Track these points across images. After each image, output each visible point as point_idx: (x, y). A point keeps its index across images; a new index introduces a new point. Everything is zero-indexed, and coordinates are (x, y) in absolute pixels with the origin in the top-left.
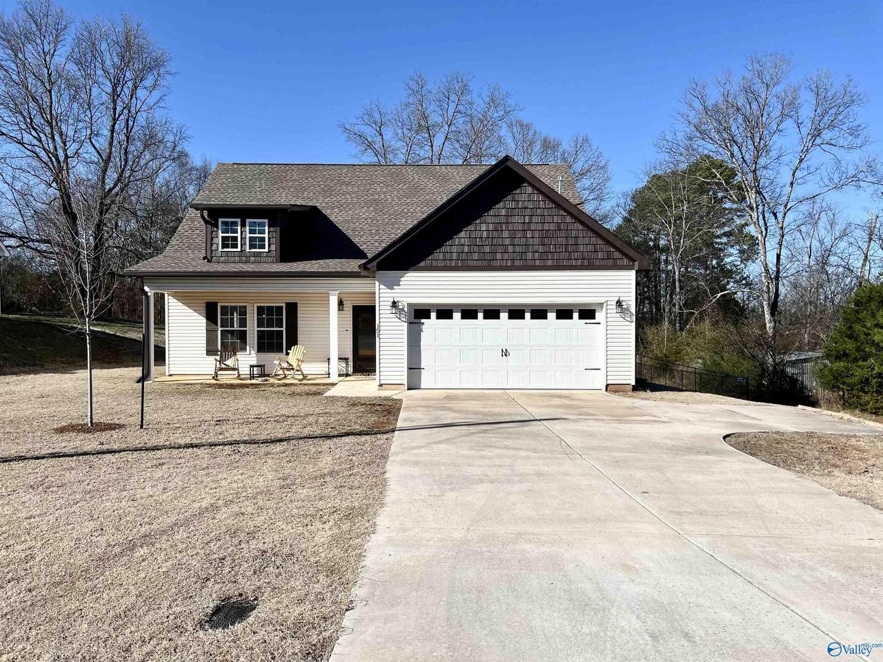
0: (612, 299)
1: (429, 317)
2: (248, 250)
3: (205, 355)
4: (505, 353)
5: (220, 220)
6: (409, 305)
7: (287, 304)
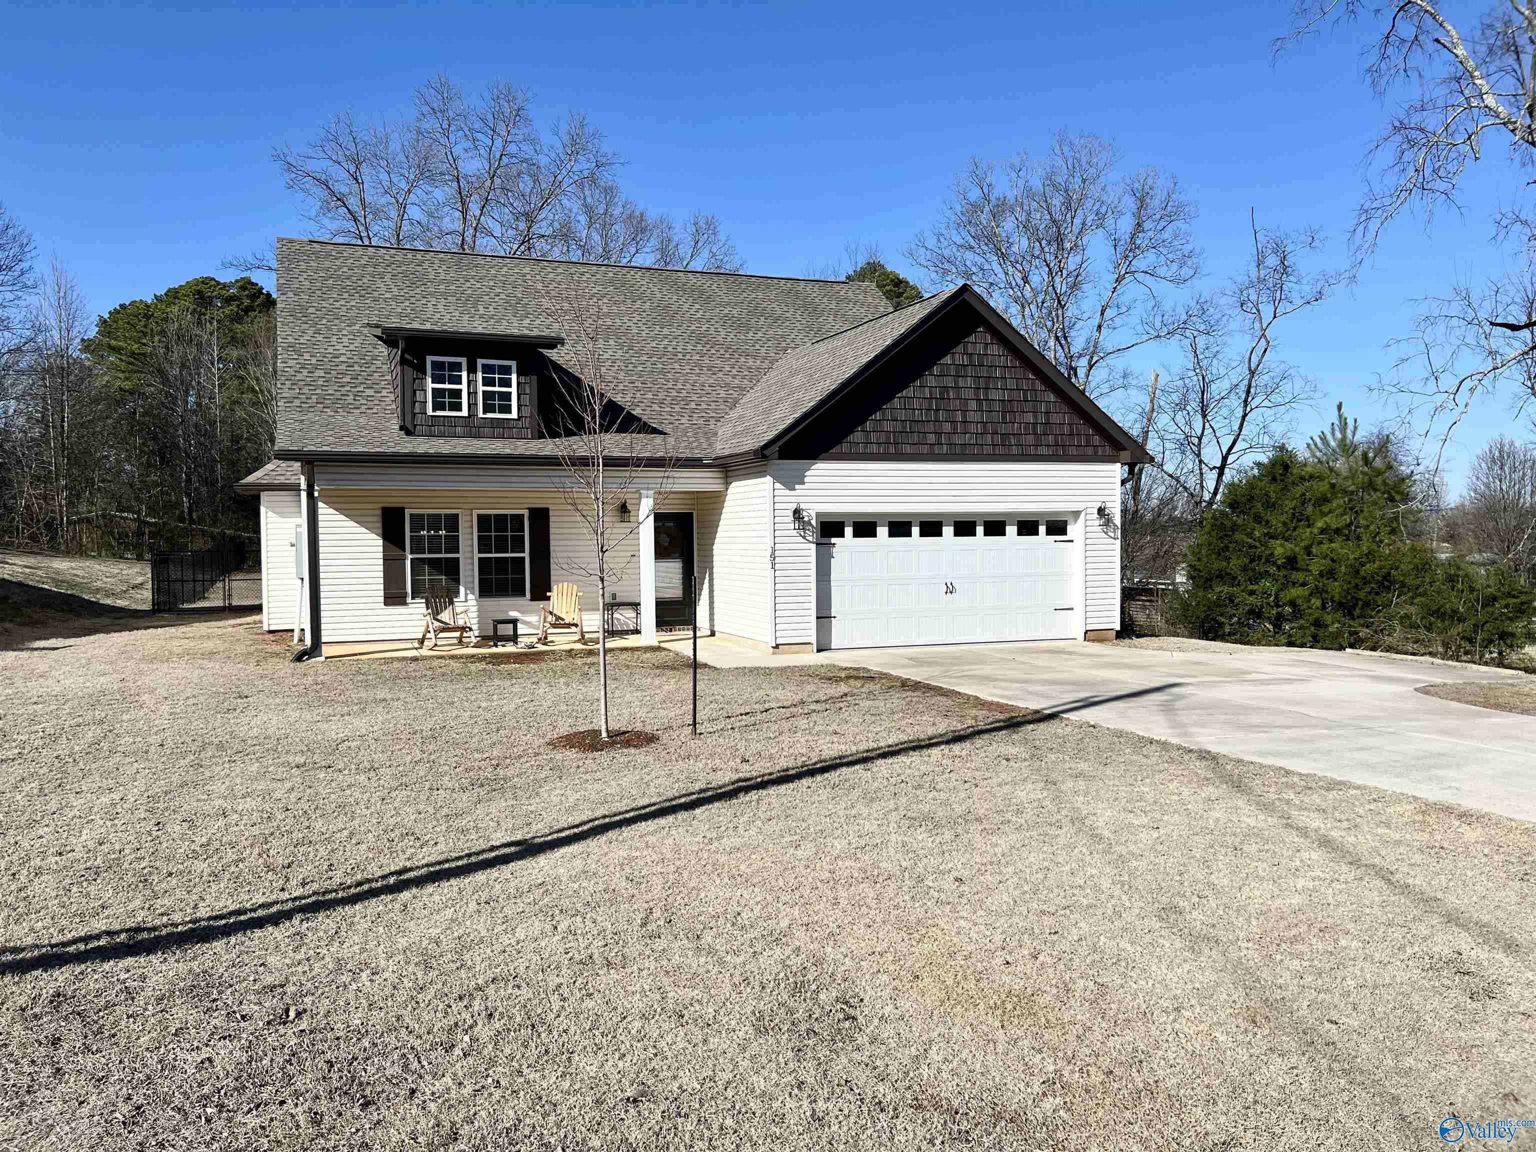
0: (1089, 505)
1: (842, 535)
2: (481, 415)
3: (382, 605)
4: (950, 590)
5: (429, 359)
6: (818, 514)
7: (532, 511)
